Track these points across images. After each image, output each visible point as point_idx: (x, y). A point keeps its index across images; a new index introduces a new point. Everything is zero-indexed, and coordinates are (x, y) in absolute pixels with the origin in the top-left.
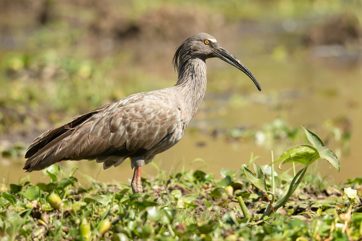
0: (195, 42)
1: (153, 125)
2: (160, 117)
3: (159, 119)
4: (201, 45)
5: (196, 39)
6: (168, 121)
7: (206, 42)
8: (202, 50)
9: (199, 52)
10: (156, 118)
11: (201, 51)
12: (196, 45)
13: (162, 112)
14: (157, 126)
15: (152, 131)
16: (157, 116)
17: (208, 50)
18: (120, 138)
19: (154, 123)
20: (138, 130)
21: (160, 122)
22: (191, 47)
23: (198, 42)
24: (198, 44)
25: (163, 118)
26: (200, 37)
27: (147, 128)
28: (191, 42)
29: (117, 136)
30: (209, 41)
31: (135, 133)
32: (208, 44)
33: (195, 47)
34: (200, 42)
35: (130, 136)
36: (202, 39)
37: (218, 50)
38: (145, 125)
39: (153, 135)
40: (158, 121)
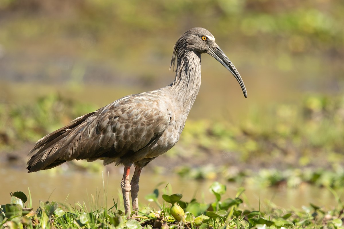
0: (193, 35)
1: (139, 126)
2: (147, 118)
3: (146, 120)
4: (198, 39)
5: (195, 33)
6: (154, 122)
7: (203, 38)
8: (198, 45)
9: (194, 47)
10: (142, 119)
11: (196, 46)
12: (192, 39)
13: (149, 113)
14: (144, 127)
15: (139, 133)
16: (144, 117)
17: (203, 46)
18: (109, 139)
19: (140, 124)
20: (125, 131)
21: (146, 123)
22: (188, 40)
23: (195, 36)
24: (195, 38)
25: (149, 119)
26: (199, 31)
27: (133, 129)
28: (189, 35)
29: (106, 138)
30: (206, 37)
31: (122, 134)
32: (205, 41)
33: (191, 40)
34: (197, 37)
35: (117, 137)
36: (200, 34)
37: (214, 49)
38: (132, 126)
39: (140, 136)
40: (144, 122)
